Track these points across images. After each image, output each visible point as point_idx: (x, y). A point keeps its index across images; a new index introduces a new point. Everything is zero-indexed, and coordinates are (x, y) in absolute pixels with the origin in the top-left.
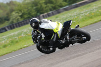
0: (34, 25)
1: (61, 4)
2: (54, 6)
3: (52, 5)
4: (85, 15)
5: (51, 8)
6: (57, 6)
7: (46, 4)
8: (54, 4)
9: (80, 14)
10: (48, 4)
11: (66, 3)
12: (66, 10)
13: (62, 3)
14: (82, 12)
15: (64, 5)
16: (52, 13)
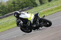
0: (16, 15)
4: (13, 21)
9: (9, 21)
14: (11, 20)
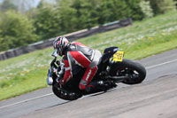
1: (29, 37)
2: (17, 40)
3: (13, 38)
5: (11, 43)
6: (22, 41)
7: (3, 36)
8: (17, 37)
10: (7, 37)
11: (39, 37)
12: (38, 47)
13: (31, 35)
15: (34, 39)
16: (14, 51)
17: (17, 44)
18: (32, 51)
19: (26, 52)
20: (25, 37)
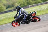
2: (36, 2)
6: (37, 2)
12: (41, 4)
15: (40, 2)
16: (35, 5)
17: (36, 3)
18: (39, 5)
19: (38, 5)
20: (38, 1)
